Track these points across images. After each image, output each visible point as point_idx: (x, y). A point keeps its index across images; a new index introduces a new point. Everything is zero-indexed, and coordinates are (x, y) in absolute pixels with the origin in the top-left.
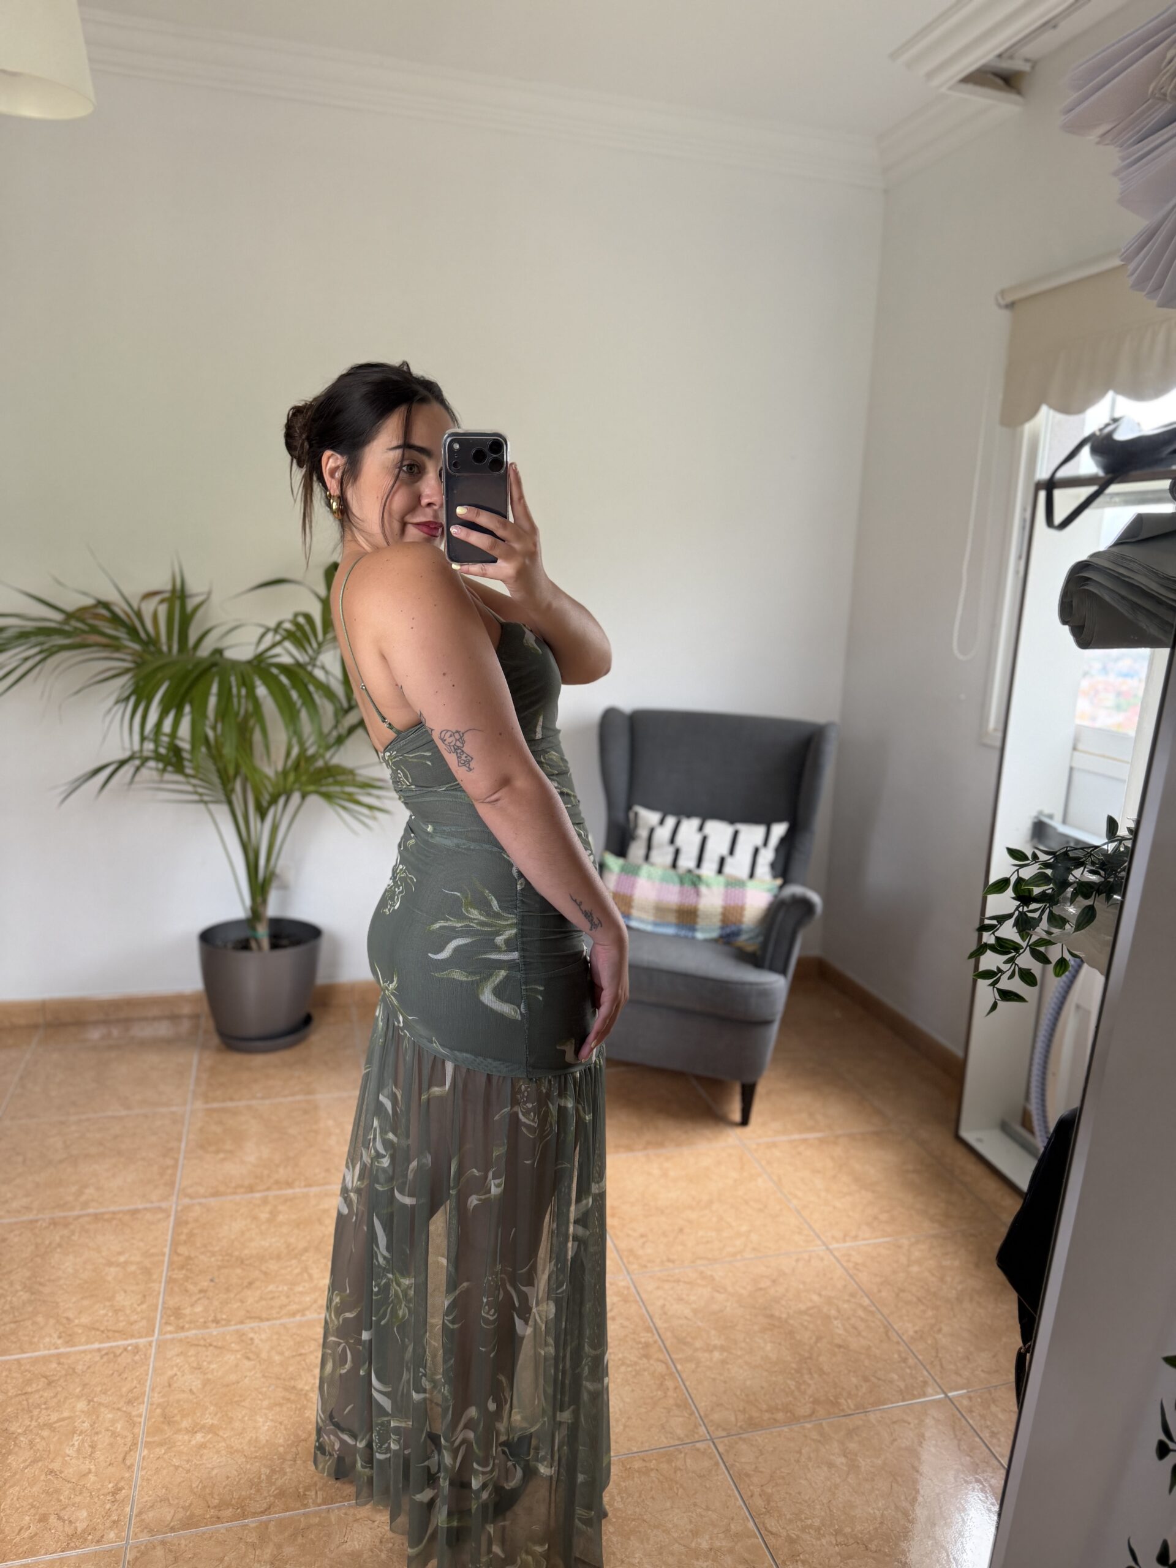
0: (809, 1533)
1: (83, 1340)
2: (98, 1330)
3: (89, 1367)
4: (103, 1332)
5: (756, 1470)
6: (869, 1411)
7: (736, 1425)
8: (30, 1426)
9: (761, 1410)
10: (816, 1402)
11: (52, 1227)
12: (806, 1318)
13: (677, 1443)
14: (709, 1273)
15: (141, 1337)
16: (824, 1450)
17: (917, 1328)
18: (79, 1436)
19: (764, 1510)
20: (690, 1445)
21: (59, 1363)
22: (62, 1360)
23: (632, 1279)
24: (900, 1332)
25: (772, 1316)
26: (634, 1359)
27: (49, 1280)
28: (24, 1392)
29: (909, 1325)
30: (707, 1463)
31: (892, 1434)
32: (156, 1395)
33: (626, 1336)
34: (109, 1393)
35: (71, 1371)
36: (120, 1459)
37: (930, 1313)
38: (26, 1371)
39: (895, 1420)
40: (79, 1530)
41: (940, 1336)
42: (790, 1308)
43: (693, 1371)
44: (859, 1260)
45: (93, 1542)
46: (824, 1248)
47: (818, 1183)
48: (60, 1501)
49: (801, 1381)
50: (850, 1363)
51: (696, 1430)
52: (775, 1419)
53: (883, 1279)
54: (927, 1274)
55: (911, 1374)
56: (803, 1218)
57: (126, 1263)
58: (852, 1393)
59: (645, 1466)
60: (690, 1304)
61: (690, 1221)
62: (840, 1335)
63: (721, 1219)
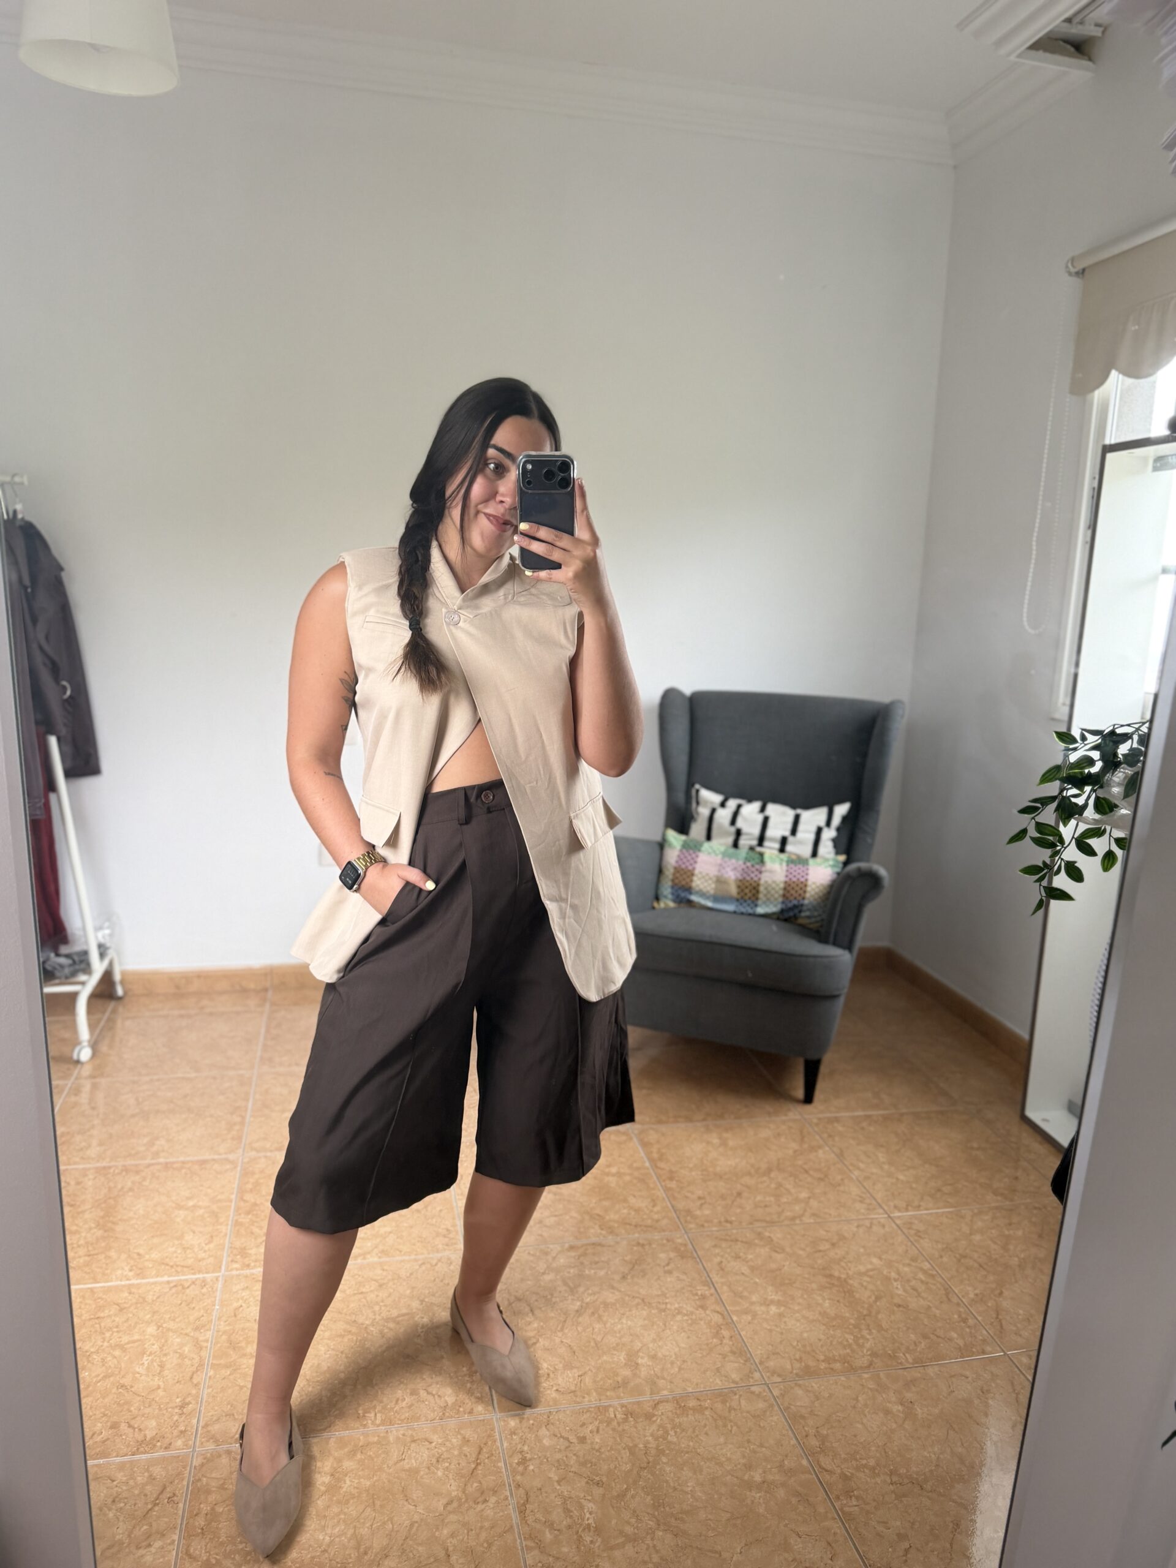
0: (864, 1472)
1: (154, 1272)
2: (167, 1265)
3: (158, 1298)
4: (172, 1267)
5: (812, 1413)
6: (927, 1366)
7: (791, 1372)
8: (102, 1346)
9: (818, 1361)
10: (874, 1354)
11: (124, 1174)
12: (865, 1278)
13: (733, 1385)
14: (767, 1234)
15: (207, 1273)
16: (881, 1398)
17: (977, 1291)
18: (149, 1356)
19: (819, 1449)
20: (745, 1388)
21: (130, 1293)
22: (133, 1290)
23: (688, 1237)
24: (960, 1295)
25: (831, 1276)
26: (690, 1309)
27: (120, 1220)
28: (97, 1316)
29: (970, 1289)
30: (761, 1405)
31: (950, 1387)
32: (222, 1323)
33: (683, 1288)
34: (177, 1320)
35: (141, 1300)
36: (187, 1377)
37: (991, 1278)
38: (99, 1298)
39: (953, 1374)
40: (148, 1437)
41: (1001, 1299)
42: (850, 1269)
43: (749, 1323)
44: (922, 1227)
45: (161, 1448)
46: (886, 1216)
47: (882, 1157)
48: (131, 1411)
49: (859, 1336)
50: (909, 1321)
51: (751, 1375)
52: (832, 1369)
53: (944, 1246)
54: (989, 1242)
55: (971, 1332)
56: (865, 1188)
57: (194, 1206)
58: (911, 1348)
59: (700, 1405)
60: (747, 1262)
61: (748, 1187)
62: (899, 1295)
63: (780, 1185)
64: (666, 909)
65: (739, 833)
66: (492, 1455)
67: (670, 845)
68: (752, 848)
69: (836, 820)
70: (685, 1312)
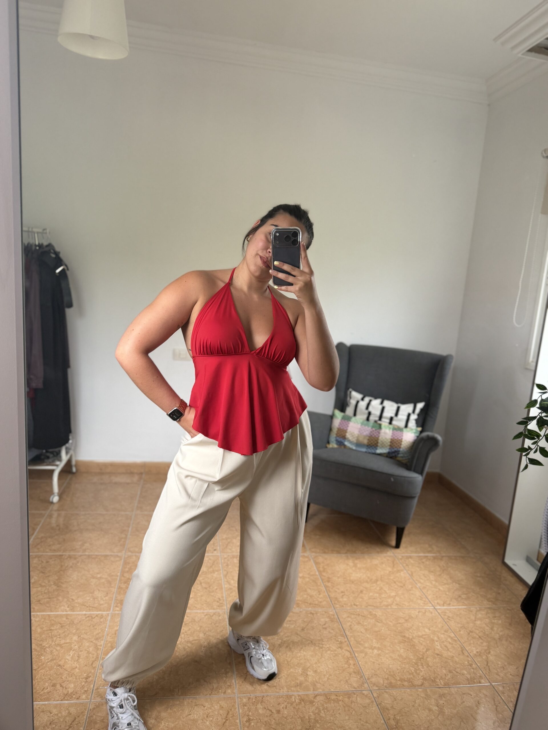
1: (79, 609)
2: (85, 606)
3: (80, 622)
4: (87, 607)
5: (392, 707)
6: (451, 687)
7: (383, 685)
8: (51, 644)
9: (396, 680)
10: (424, 679)
11: (69, 559)
12: (421, 639)
13: (354, 690)
14: (374, 613)
15: (104, 611)
16: (427, 702)
17: (478, 650)
18: (73, 651)
19: (395, 726)
20: (360, 691)
21: (67, 618)
22: (68, 617)
23: (335, 611)
24: (469, 651)
25: (404, 636)
26: (334, 648)
27: (65, 582)
28: (50, 629)
29: (474, 649)
30: (367, 701)
31: (462, 699)
32: (109, 637)
33: (332, 637)
34: (88, 634)
35: (72, 622)
36: (90, 663)
37: (485, 644)
38: (52, 620)
39: (464, 693)
40: (70, 692)
41: (490, 655)
42: (414, 634)
43: (363, 658)
44: (450, 615)
45: (75, 699)
46: (433, 608)
47: (432, 577)
48: (62, 678)
49: (417, 668)
50: (443, 663)
51: (363, 685)
52: (403, 685)
53: (462, 626)
54: (484, 625)
55: (474, 672)
56: (423, 592)
57: (101, 578)
58: (443, 677)
59: (337, 699)
60: (364, 626)
61: (366, 588)
62: (438, 649)
63: (381, 588)
64: (333, 449)
65: (370, 414)
66: (234, 716)
67: (336, 417)
68: (376, 422)
69: (418, 411)
70: (332, 650)
